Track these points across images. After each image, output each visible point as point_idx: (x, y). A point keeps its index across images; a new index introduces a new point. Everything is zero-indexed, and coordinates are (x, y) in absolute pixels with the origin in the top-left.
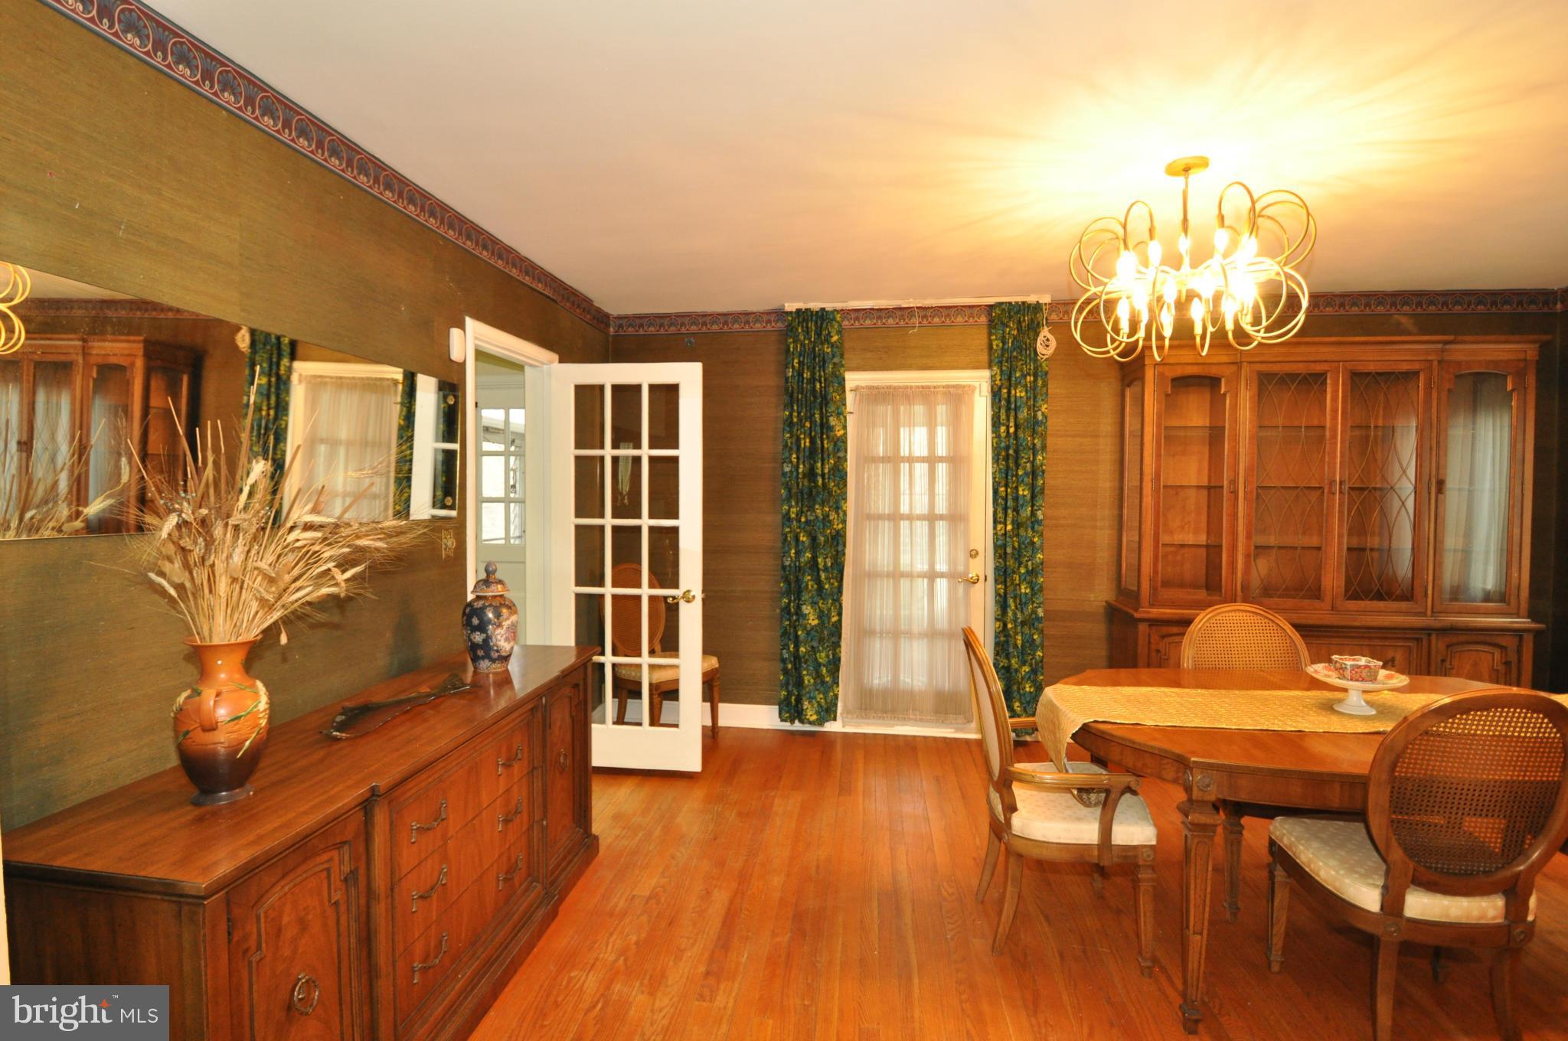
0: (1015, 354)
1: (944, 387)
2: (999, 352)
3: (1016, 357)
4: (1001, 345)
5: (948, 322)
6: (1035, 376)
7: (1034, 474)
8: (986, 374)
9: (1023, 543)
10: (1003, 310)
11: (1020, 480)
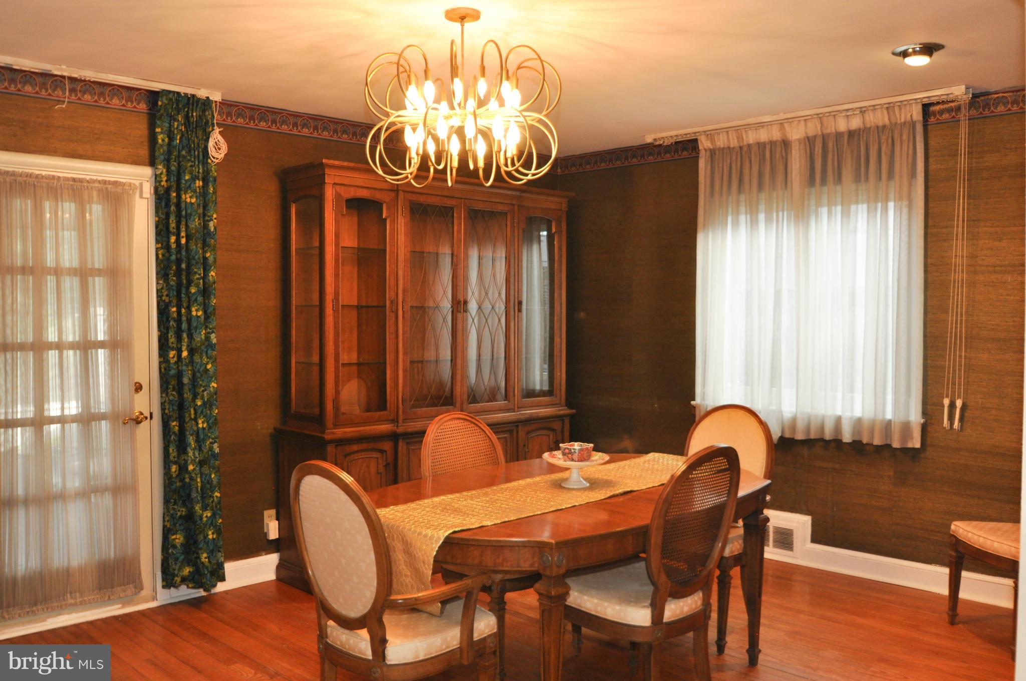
0: (184, 153)
1: (99, 182)
2: (165, 148)
3: (184, 157)
4: (166, 140)
5: (102, 102)
6: (205, 180)
7: (206, 292)
8: (147, 171)
9: (199, 371)
10: (171, 100)
11: (193, 298)
